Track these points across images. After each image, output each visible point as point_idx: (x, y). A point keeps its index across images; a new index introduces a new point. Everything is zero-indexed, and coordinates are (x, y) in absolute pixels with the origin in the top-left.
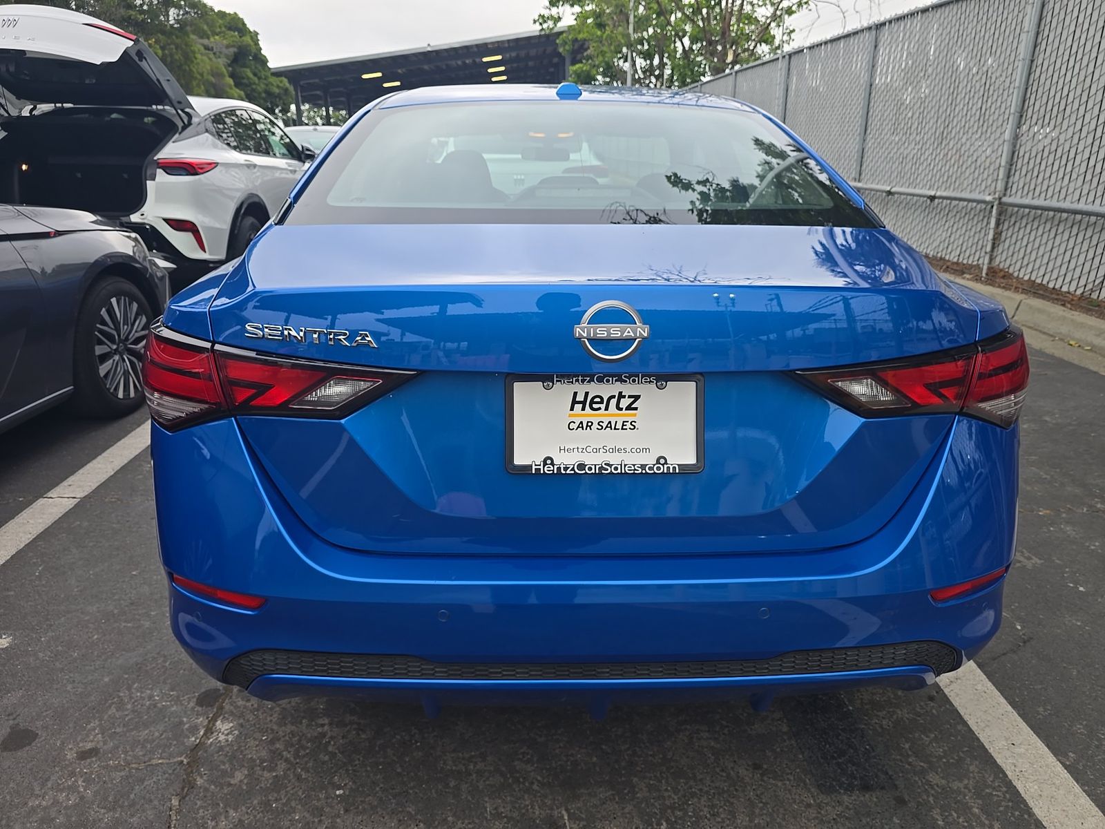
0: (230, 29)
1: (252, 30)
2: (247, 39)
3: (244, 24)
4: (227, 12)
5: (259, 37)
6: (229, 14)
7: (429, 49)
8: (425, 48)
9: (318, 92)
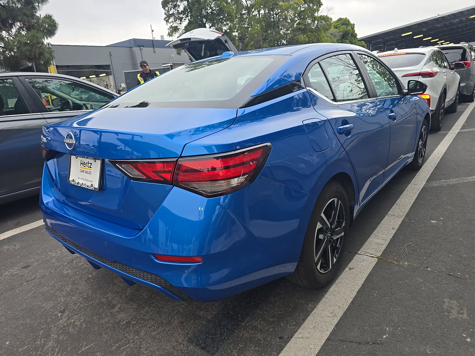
0: (343, 25)
1: (352, 23)
2: (349, 28)
3: (349, 22)
4: (343, 18)
5: (355, 26)
6: (344, 19)
7: (438, 17)
8: (437, 16)
9: (382, 45)
